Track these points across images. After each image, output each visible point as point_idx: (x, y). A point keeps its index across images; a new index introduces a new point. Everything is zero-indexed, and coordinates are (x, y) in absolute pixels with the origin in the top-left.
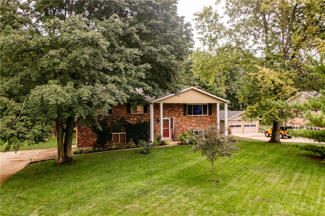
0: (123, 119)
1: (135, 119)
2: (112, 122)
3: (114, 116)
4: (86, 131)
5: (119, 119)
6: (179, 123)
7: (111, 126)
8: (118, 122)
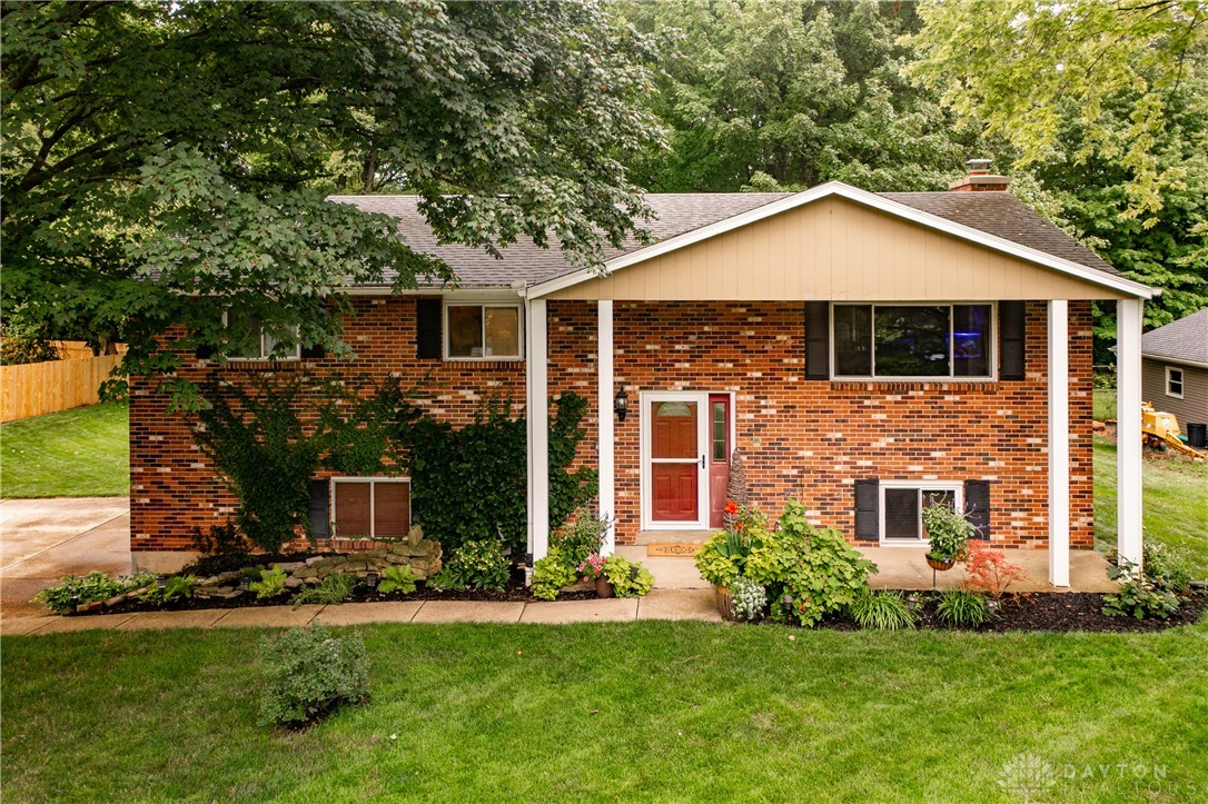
0: (391, 394)
1: (469, 395)
2: (324, 411)
3: (339, 376)
4: (178, 456)
5: (367, 393)
6: (773, 431)
7: (320, 431)
8: (361, 414)
